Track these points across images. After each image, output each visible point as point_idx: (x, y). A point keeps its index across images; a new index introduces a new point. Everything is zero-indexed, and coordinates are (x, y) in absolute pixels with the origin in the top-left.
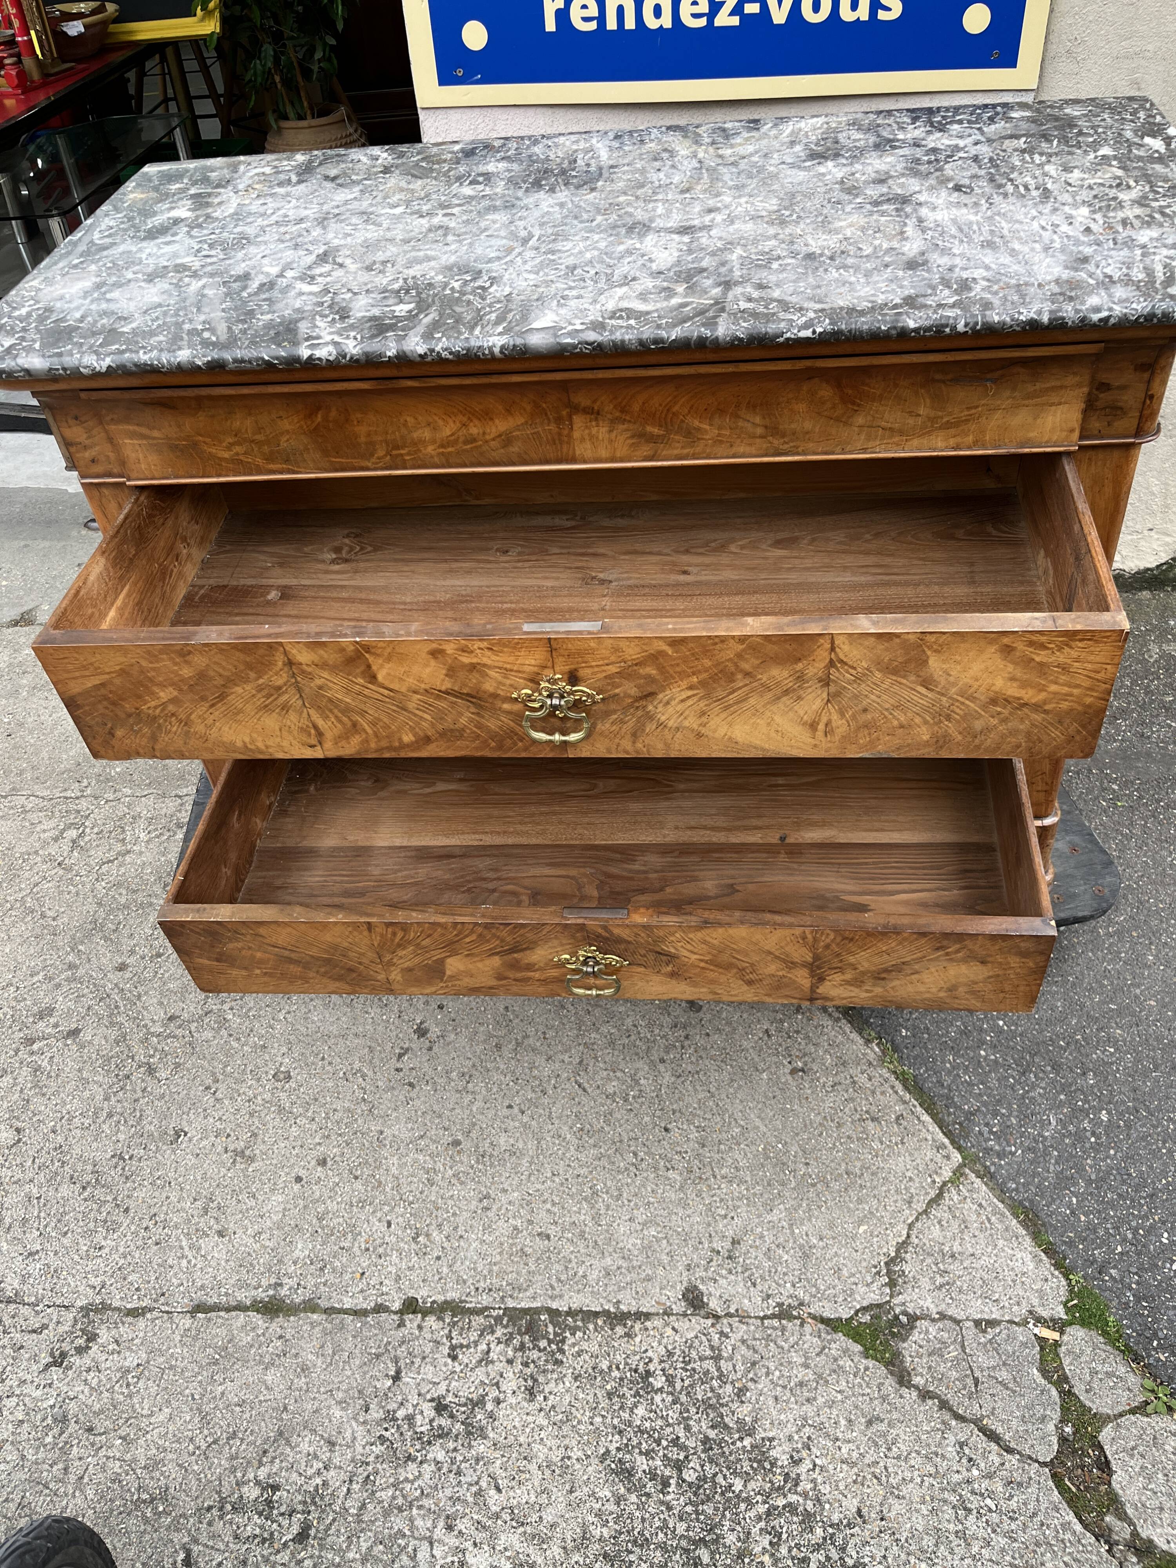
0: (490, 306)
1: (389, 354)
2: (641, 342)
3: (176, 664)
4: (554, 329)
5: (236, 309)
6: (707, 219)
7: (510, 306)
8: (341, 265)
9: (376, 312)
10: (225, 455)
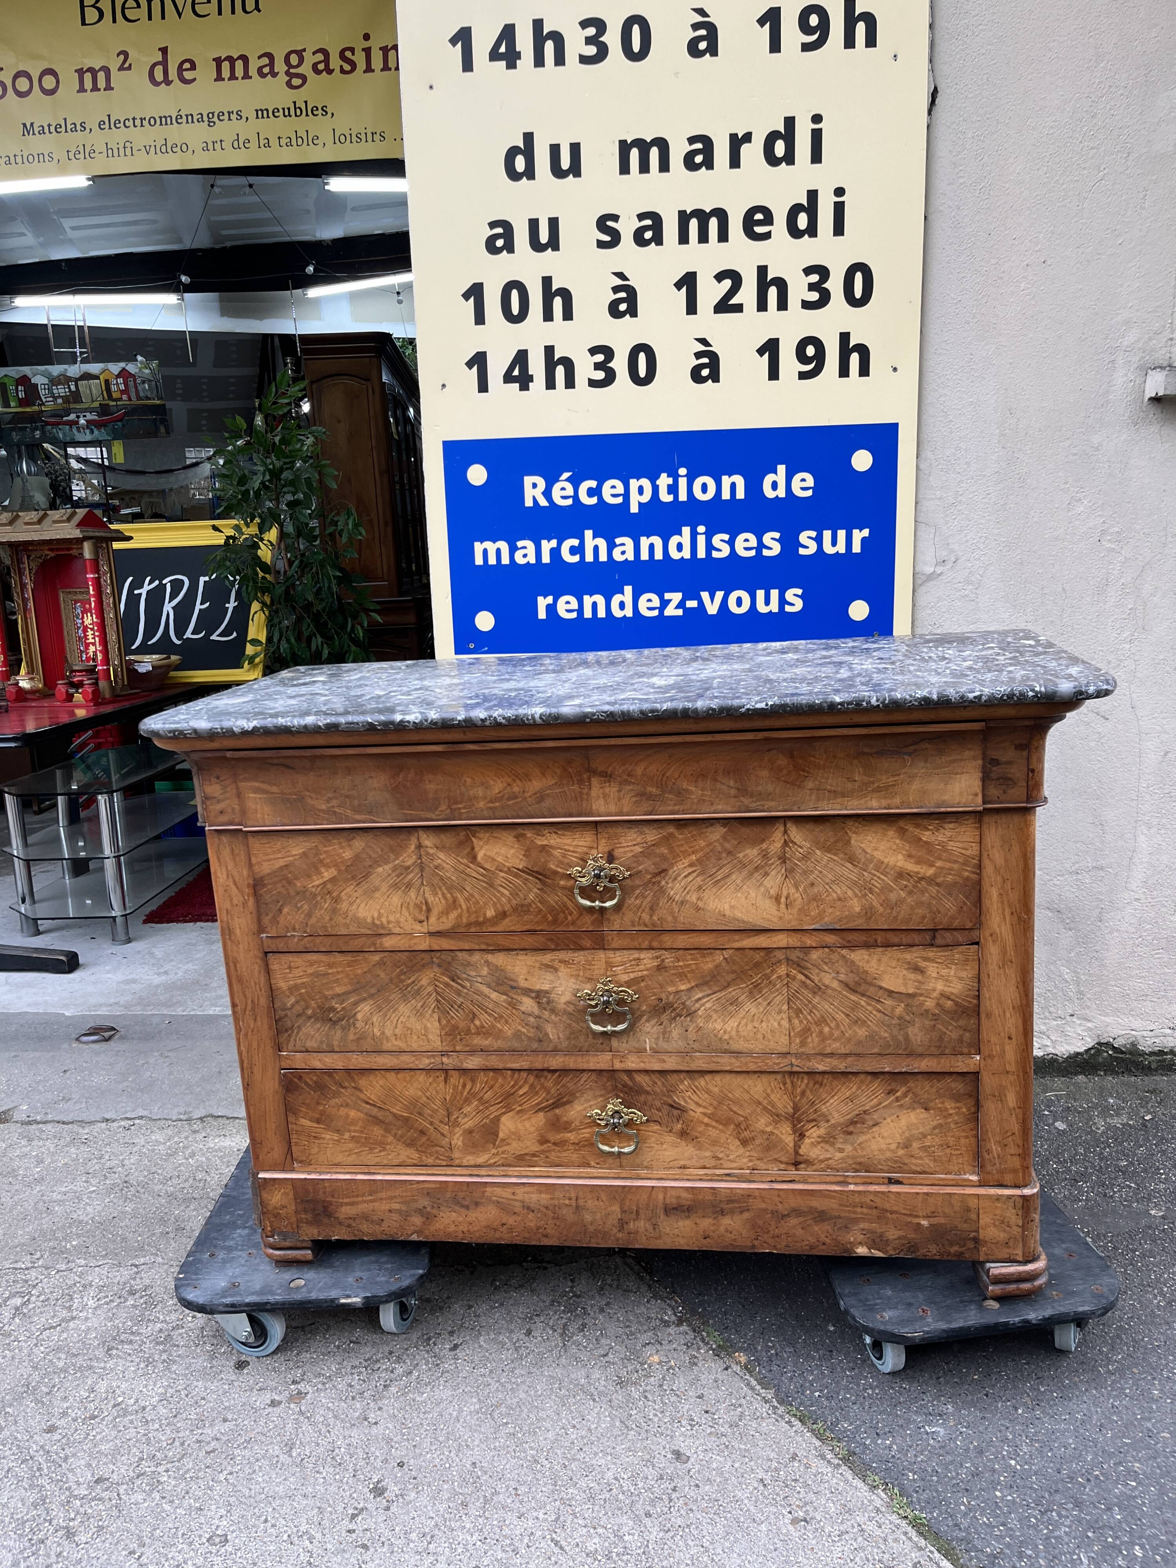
0: (535, 699)
1: (459, 718)
2: (642, 712)
6: (698, 672)
7: (551, 699)
10: (324, 807)
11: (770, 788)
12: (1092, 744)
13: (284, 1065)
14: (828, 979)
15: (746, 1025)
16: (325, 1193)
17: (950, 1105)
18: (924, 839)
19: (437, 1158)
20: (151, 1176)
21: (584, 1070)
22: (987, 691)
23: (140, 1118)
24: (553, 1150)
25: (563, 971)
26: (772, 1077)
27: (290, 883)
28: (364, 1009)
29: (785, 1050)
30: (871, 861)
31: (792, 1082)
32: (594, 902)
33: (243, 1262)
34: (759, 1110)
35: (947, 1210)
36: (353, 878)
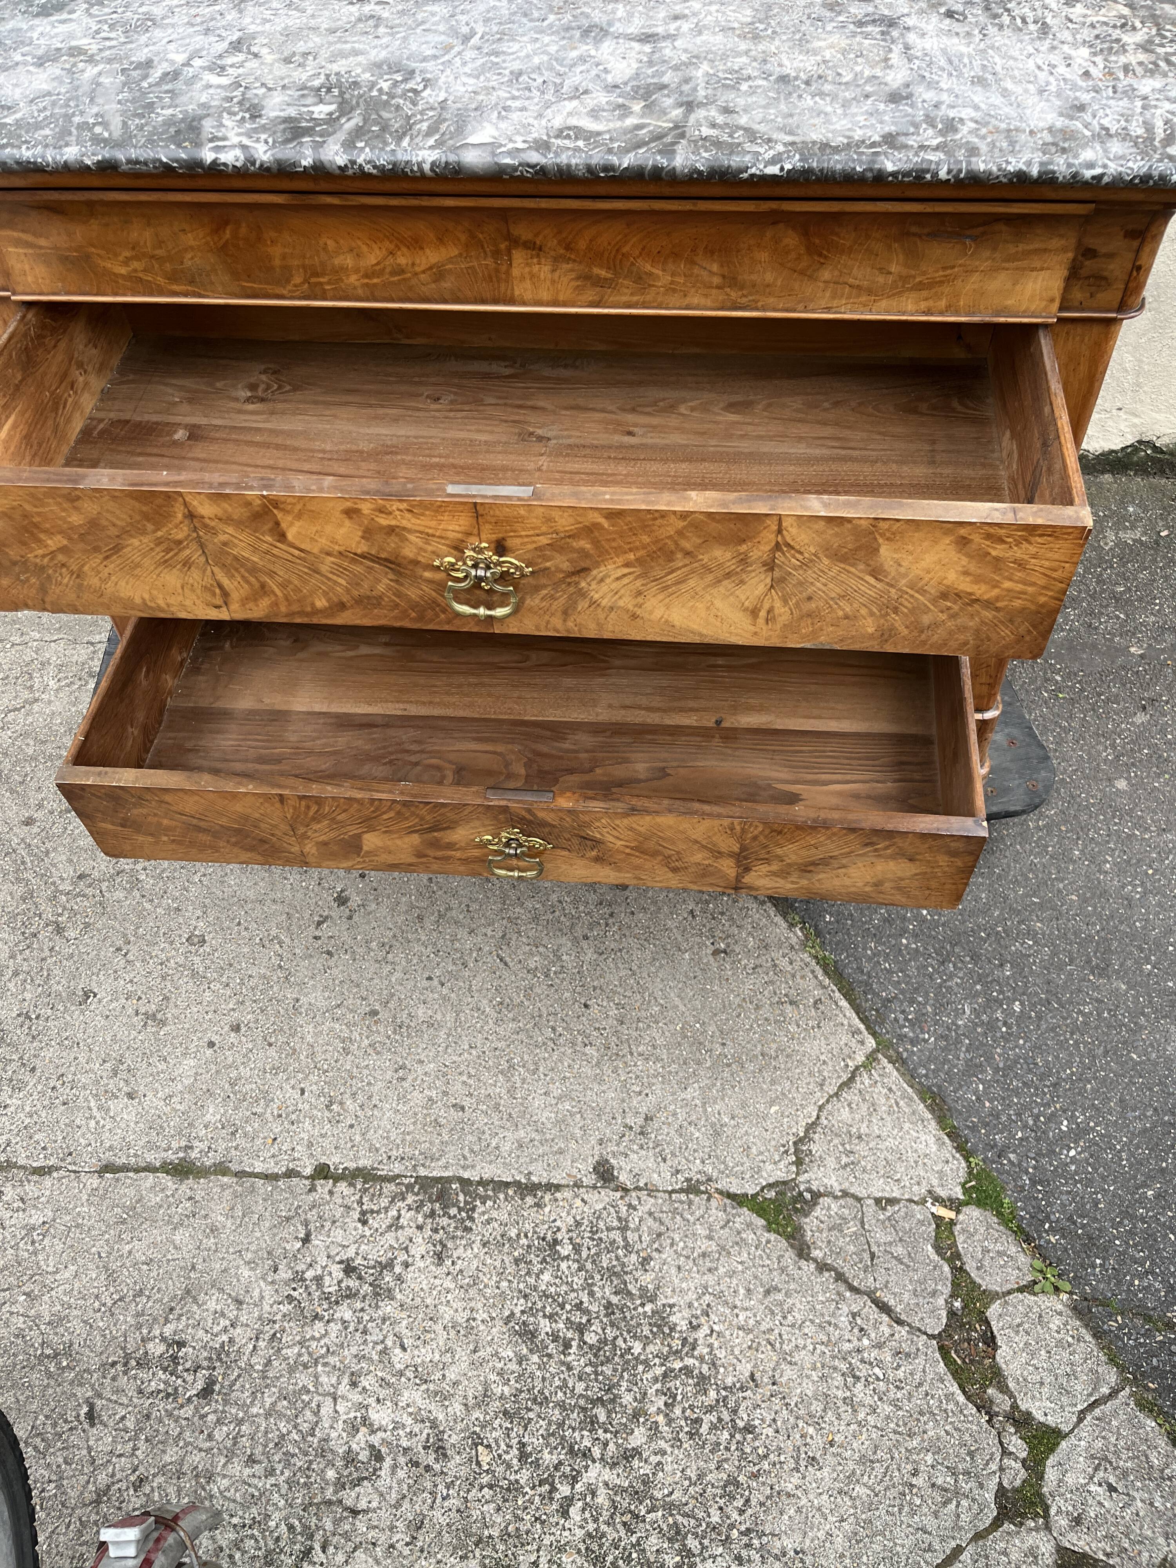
0: (422, 113)
1: (304, 163)
2: (589, 169)
3: (64, 510)
4: (493, 146)
5: (133, 101)
6: (672, 27)
7: (446, 115)
8: (256, 55)
9: (292, 112)
10: (123, 272)
11: (769, 277)
22: (1113, 168)
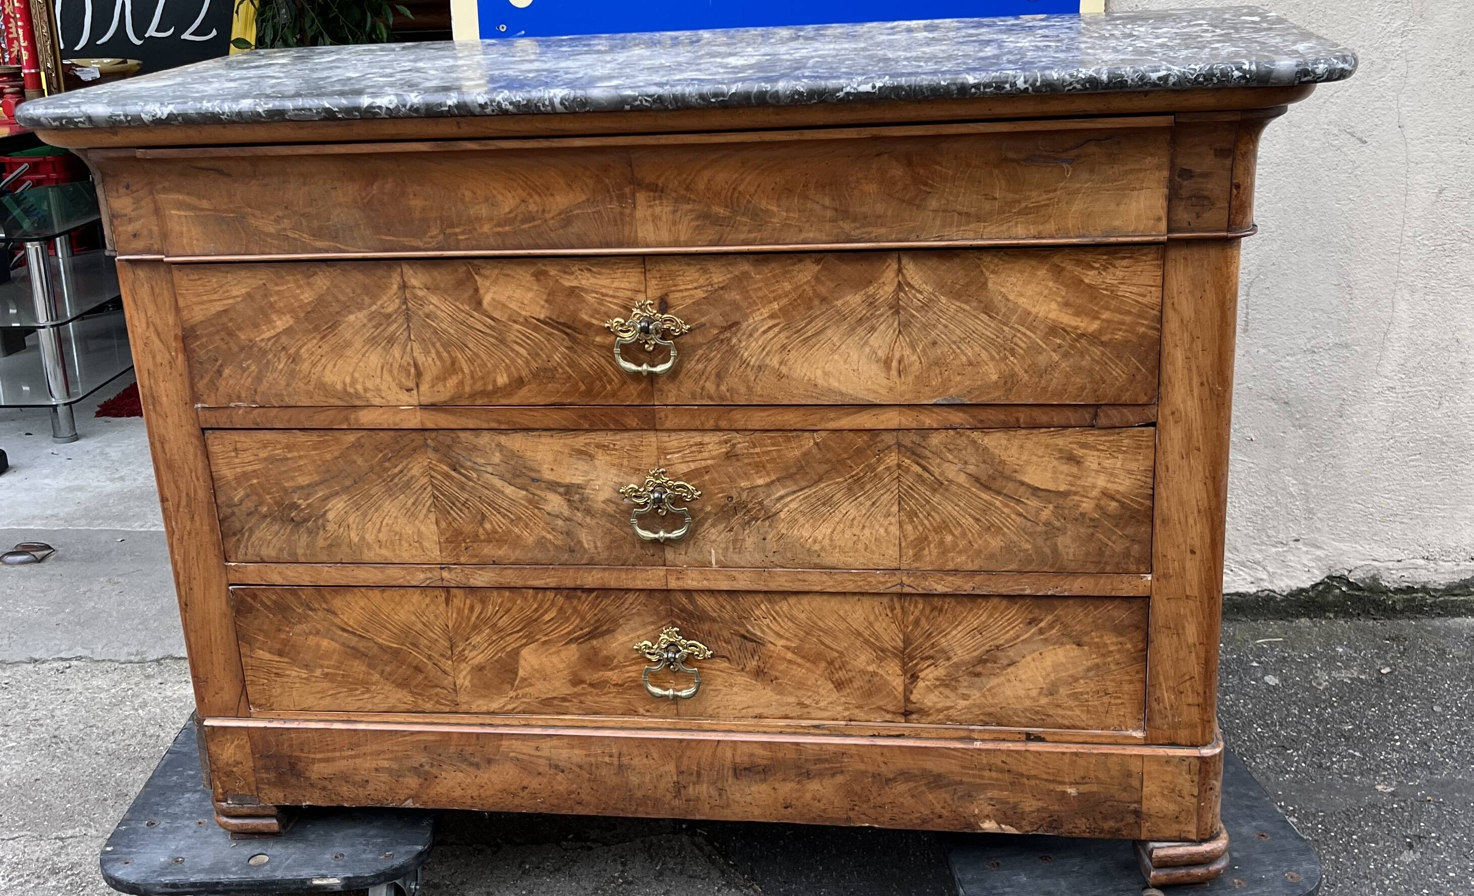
1: (449, 104)
2: (702, 96)
4: (617, 86)
10: (273, 231)
11: (880, 208)
12: (1343, 177)
13: (233, 578)
14: (952, 471)
15: (843, 532)
16: (291, 746)
17: (1110, 639)
18: (1087, 281)
19: (438, 702)
20: (88, 730)
21: (628, 590)
22: (1176, 70)
23: (80, 658)
24: (590, 693)
25: (602, 459)
26: (876, 601)
27: (231, 334)
28: (337, 507)
29: (895, 565)
30: (1014, 311)
31: (902, 608)
32: (640, 365)
33: (190, 833)
34: (858, 644)
35: (1101, 776)
36: (316, 328)
